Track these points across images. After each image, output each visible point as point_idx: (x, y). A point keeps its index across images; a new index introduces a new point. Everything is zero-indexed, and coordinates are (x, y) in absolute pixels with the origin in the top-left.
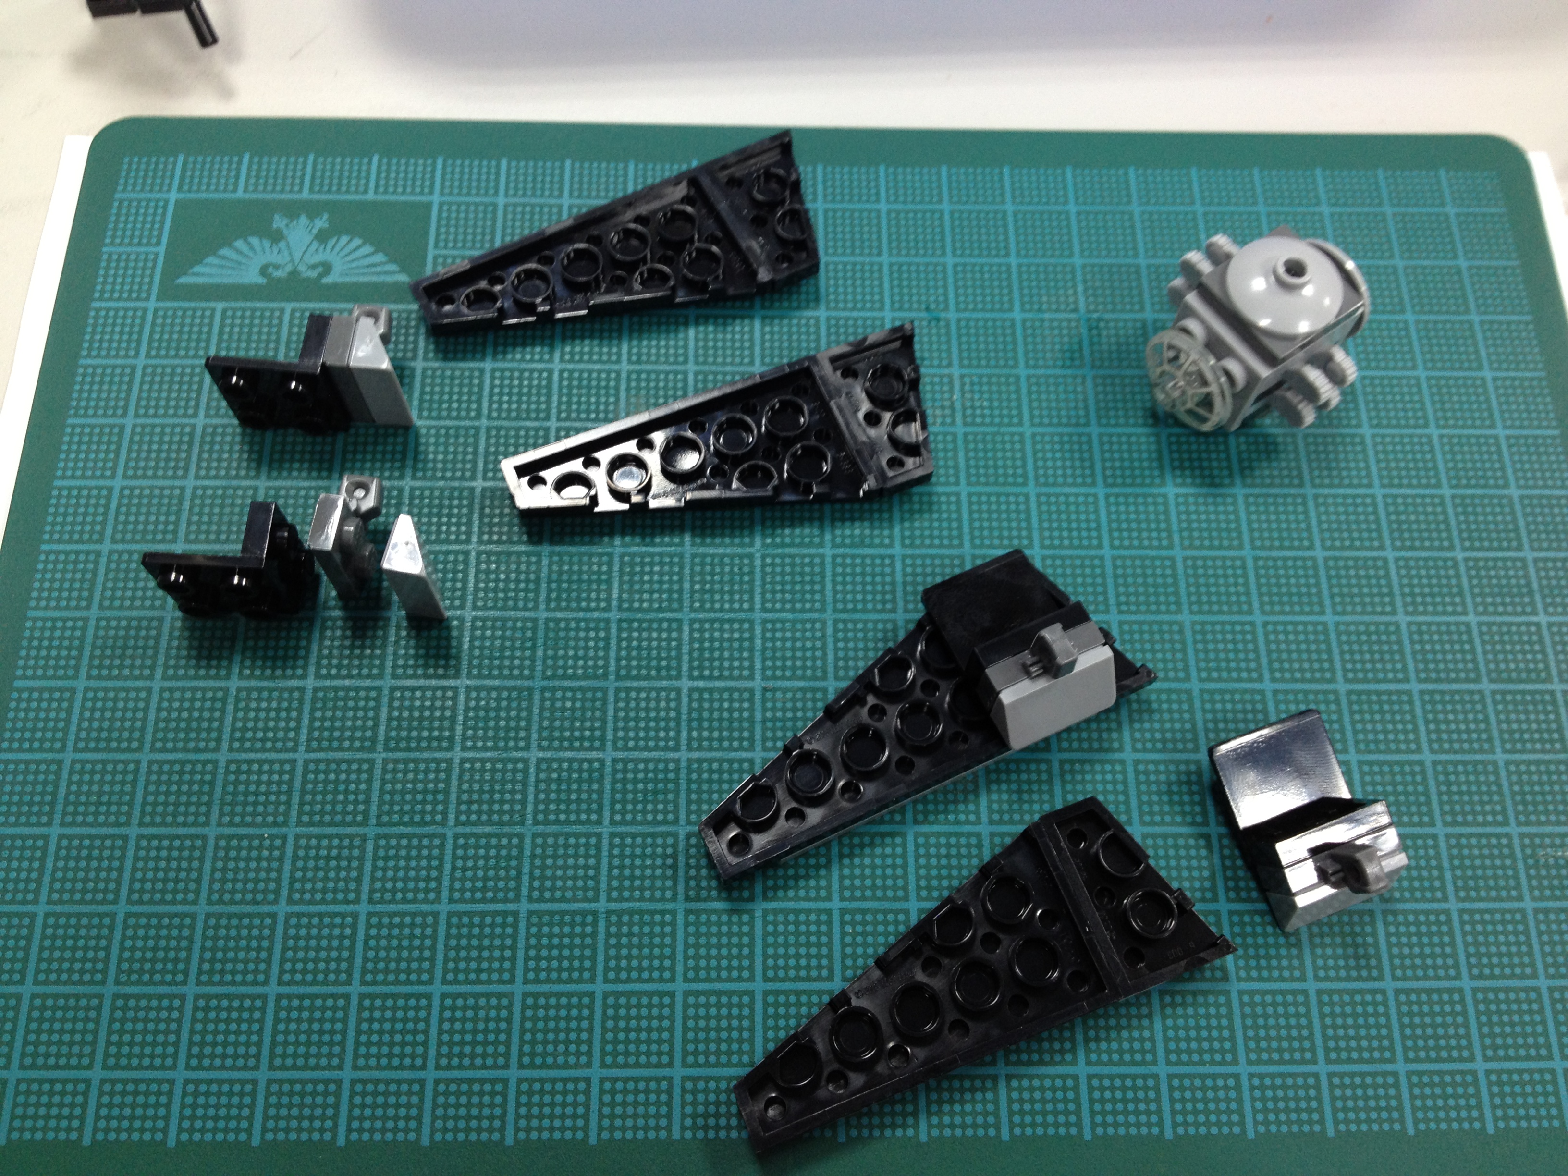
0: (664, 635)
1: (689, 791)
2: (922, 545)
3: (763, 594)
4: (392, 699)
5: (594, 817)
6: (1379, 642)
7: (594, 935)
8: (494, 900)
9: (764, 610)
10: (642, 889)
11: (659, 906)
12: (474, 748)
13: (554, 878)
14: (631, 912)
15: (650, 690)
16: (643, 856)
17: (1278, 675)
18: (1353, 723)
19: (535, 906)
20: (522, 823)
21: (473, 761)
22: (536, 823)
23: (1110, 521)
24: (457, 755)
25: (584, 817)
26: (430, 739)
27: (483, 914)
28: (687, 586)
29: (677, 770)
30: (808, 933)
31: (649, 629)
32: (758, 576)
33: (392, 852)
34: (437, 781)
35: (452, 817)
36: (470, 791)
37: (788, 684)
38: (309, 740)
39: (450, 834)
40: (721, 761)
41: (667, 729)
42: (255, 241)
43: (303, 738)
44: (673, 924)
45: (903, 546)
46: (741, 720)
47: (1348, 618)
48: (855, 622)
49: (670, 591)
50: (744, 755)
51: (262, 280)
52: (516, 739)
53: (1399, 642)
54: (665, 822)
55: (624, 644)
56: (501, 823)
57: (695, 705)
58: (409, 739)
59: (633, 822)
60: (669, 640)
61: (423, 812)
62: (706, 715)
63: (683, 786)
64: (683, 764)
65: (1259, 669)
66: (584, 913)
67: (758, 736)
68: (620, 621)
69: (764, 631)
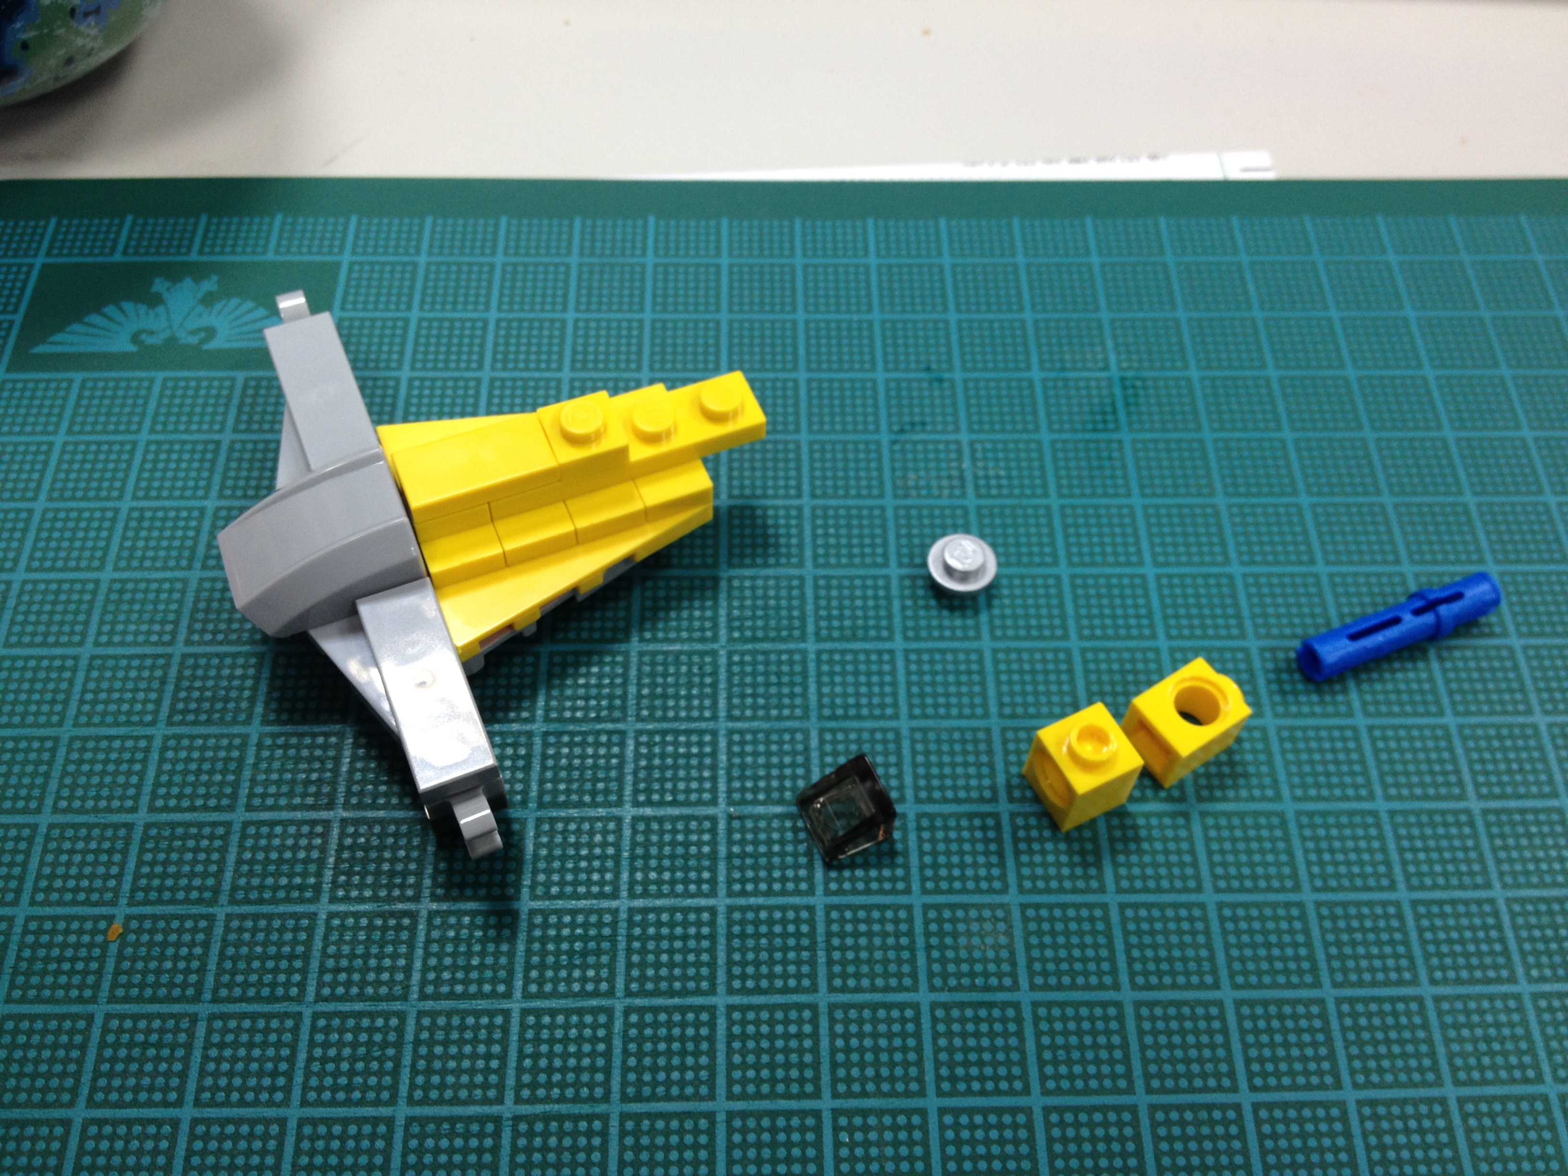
0: (602, 751)
1: (629, 951)
2: (931, 638)
3: (729, 698)
4: (244, 837)
5: (501, 988)
6: (1516, 749)
7: (495, 1150)
8: (361, 1102)
9: (730, 718)
10: (563, 1085)
11: (585, 1109)
12: (347, 899)
13: (443, 1072)
14: (546, 1118)
15: (583, 819)
16: (565, 1041)
17: (1393, 791)
18: (1494, 850)
19: (418, 1111)
20: (405, 998)
21: (343, 916)
22: (423, 997)
23: (1164, 606)
24: (324, 908)
25: (487, 988)
26: (289, 887)
27: (345, 1122)
28: (632, 690)
29: (614, 924)
30: (789, 1145)
31: (583, 744)
32: (723, 676)
33: (230, 1038)
34: (295, 942)
35: (311, 990)
36: (337, 956)
37: (760, 810)
38: (134, 889)
39: (307, 1013)
40: (672, 910)
41: (602, 871)
42: (128, 306)
43: (126, 887)
44: (604, 1134)
45: (906, 638)
46: (699, 856)
47: (1474, 720)
48: (846, 731)
49: (611, 697)
50: (703, 902)
51: (133, 348)
52: (402, 886)
53: (1541, 748)
54: (596, 994)
55: (550, 763)
56: (377, 998)
57: (640, 838)
58: (261, 888)
59: (555, 994)
60: (609, 756)
61: (273, 985)
62: (654, 851)
63: (622, 945)
64: (623, 916)
65: (1368, 784)
66: (482, 1120)
67: (722, 878)
68: (546, 734)
69: (730, 743)
